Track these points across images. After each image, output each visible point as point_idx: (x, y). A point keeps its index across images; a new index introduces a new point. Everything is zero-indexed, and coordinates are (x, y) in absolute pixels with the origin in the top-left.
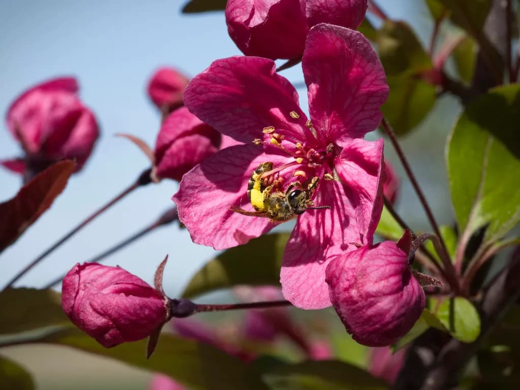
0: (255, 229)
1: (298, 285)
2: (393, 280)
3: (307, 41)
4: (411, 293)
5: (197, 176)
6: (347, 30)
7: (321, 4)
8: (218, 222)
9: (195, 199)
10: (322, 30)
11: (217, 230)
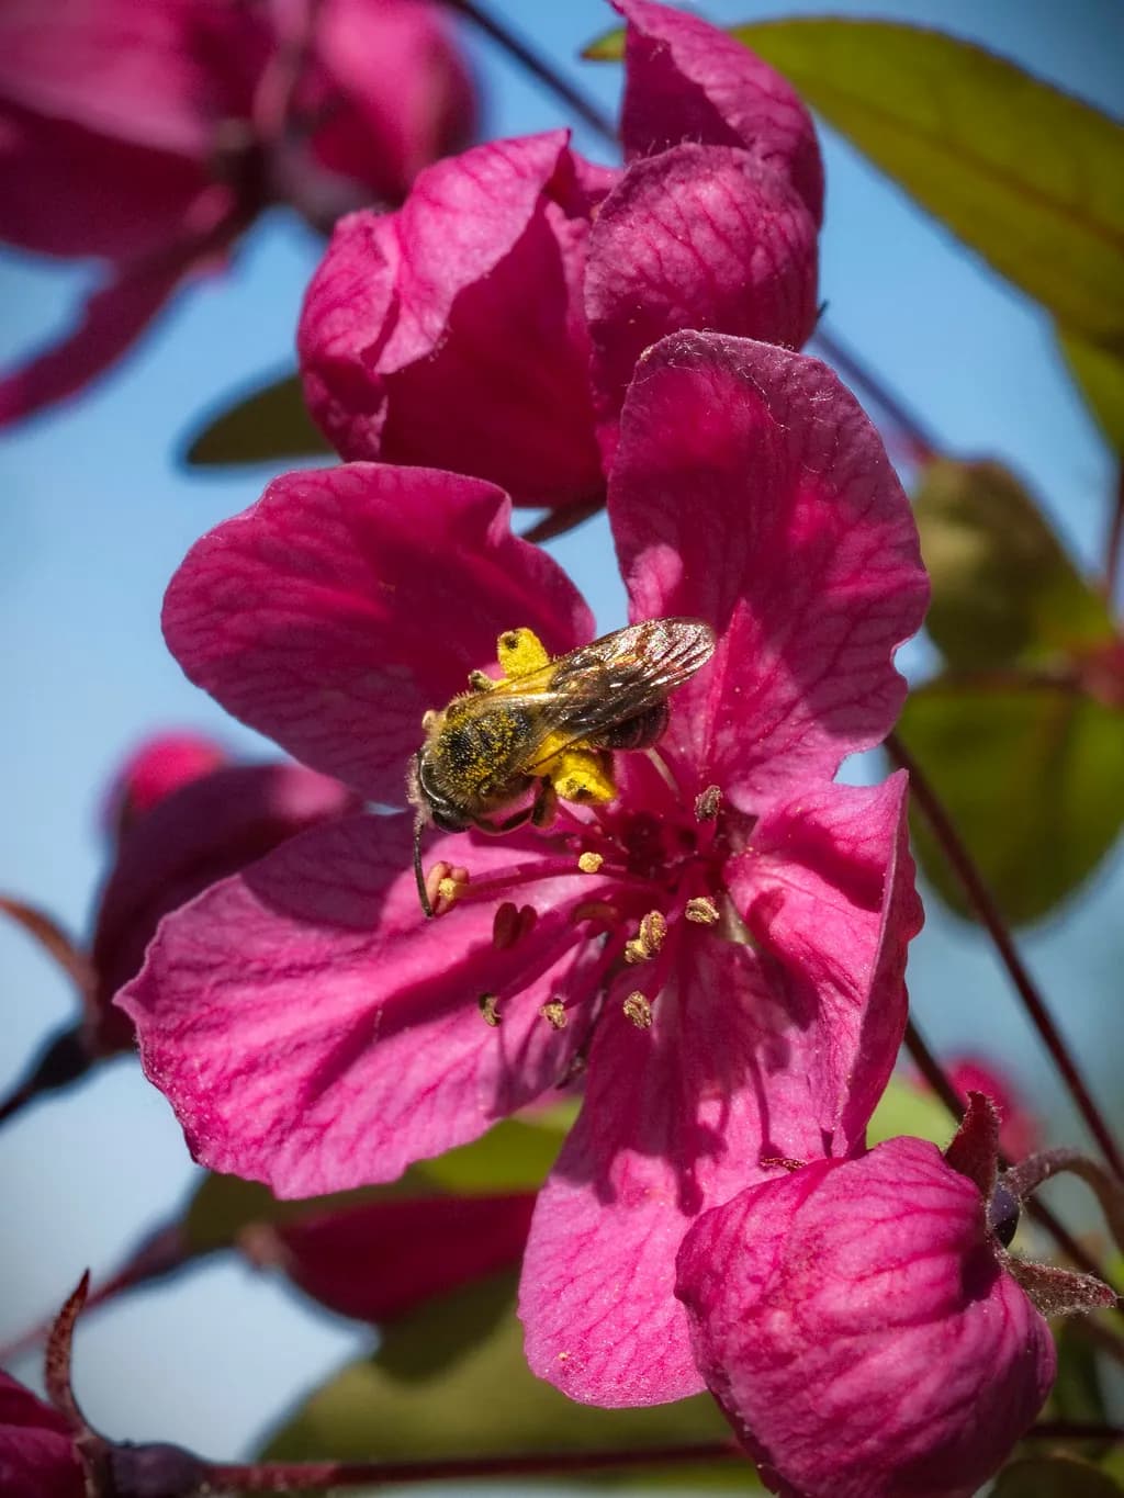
0: (428, 1126)
1: (583, 1325)
2: (925, 1271)
3: (625, 407)
4: (995, 1326)
5: (212, 925)
6: (773, 353)
7: (641, 270)
8: (290, 1097)
9: (206, 1010)
10: (684, 359)
11: (283, 1126)
